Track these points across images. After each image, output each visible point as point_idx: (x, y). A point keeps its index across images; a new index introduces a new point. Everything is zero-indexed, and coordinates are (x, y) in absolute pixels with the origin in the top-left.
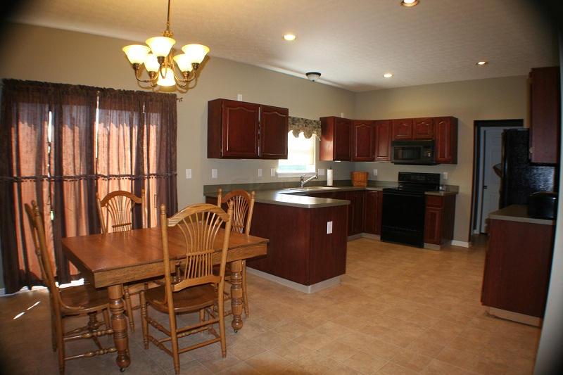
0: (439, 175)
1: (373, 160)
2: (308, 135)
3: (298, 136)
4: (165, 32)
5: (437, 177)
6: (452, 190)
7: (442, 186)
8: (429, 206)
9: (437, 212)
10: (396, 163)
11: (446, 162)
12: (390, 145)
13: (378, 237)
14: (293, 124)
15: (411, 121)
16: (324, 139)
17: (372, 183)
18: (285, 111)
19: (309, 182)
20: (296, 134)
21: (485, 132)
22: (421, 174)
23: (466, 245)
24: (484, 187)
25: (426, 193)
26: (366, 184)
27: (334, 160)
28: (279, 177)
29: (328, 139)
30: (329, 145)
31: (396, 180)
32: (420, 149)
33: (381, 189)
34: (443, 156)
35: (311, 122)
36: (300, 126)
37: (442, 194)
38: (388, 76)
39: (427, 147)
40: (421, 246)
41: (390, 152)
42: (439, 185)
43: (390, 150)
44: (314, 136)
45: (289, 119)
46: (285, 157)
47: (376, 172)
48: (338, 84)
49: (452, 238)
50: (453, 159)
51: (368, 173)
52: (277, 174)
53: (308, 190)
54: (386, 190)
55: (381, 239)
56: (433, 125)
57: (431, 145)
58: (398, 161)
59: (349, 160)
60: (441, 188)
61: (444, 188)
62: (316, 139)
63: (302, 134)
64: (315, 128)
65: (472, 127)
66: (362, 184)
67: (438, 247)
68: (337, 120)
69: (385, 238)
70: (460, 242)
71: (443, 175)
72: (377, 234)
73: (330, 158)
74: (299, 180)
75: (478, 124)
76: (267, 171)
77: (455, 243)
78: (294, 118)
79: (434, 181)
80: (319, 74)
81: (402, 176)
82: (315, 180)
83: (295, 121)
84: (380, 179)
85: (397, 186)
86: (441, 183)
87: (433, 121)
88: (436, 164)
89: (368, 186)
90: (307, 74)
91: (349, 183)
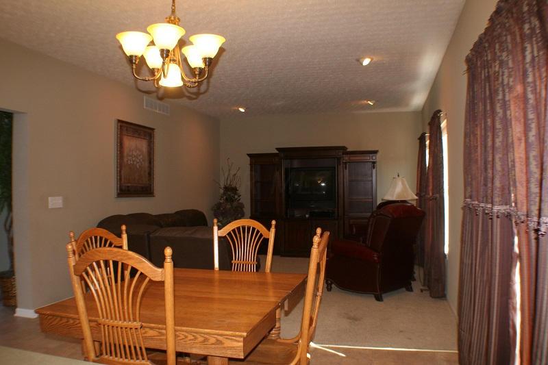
4: (170, 18)
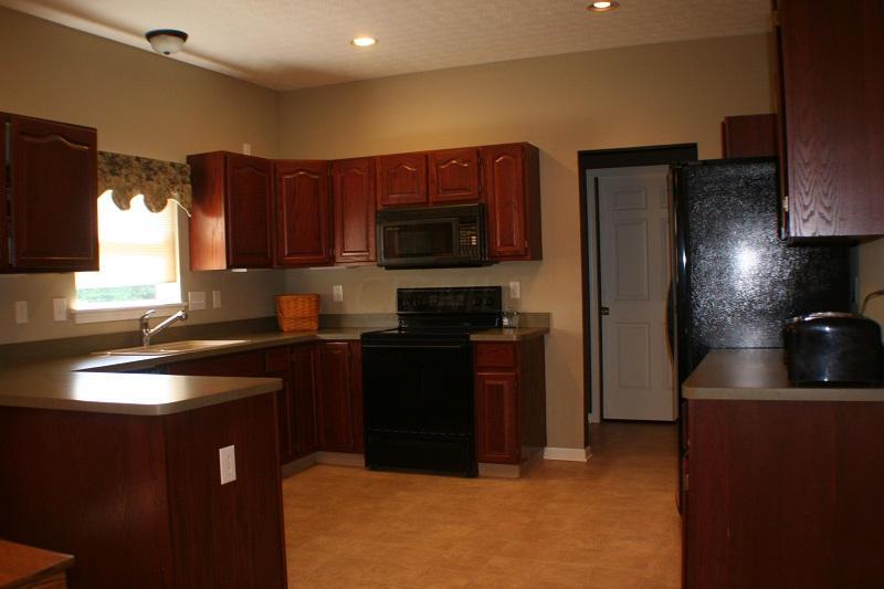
0: (498, 289)
1: (331, 261)
2: (156, 204)
3: (128, 207)
5: (495, 293)
6: (533, 326)
7: (510, 315)
8: (483, 369)
9: (505, 383)
10: (389, 267)
11: (517, 256)
12: (372, 223)
13: (359, 460)
14: (113, 173)
15: (425, 158)
16: (200, 213)
17: (330, 321)
18: (89, 136)
19: (164, 329)
20: (122, 201)
21: (596, 180)
22: (456, 291)
23: (579, 455)
24: (603, 311)
25: (473, 337)
26: (314, 325)
27: (229, 266)
28: (79, 321)
29: (210, 211)
30: (215, 229)
31: (392, 308)
32: (448, 226)
33: (357, 337)
34: (507, 242)
35: (162, 167)
36: (133, 179)
37: (511, 336)
38: (364, 41)
39: (467, 220)
40: (472, 473)
41: (372, 240)
42: (501, 316)
43: (372, 232)
44: (173, 204)
45: (99, 158)
46: (92, 265)
47: (338, 291)
48: (235, 67)
49: (542, 442)
50: (531, 251)
51: (318, 297)
52: (72, 314)
53: (162, 352)
54: (366, 337)
55: (366, 465)
56: (479, 165)
57: (478, 217)
58: (393, 261)
59: (269, 265)
60: (506, 321)
61: (515, 321)
62: (181, 212)
63: (138, 200)
64: (173, 183)
65: (573, 166)
66: (306, 325)
67: (515, 470)
68: (231, 161)
69: (378, 460)
70: (564, 452)
71: (509, 288)
72: (353, 450)
73: (217, 262)
74: (137, 327)
75: (589, 160)
76: (42, 305)
77: (553, 453)
78: (114, 156)
79: (488, 306)
80: (183, 36)
81: (404, 297)
82: (180, 323)
83: (118, 164)
84: (350, 310)
85: (396, 324)
86: (506, 308)
87: (480, 156)
88: (489, 264)
89: (321, 329)
90: (151, 36)
91: (272, 324)
